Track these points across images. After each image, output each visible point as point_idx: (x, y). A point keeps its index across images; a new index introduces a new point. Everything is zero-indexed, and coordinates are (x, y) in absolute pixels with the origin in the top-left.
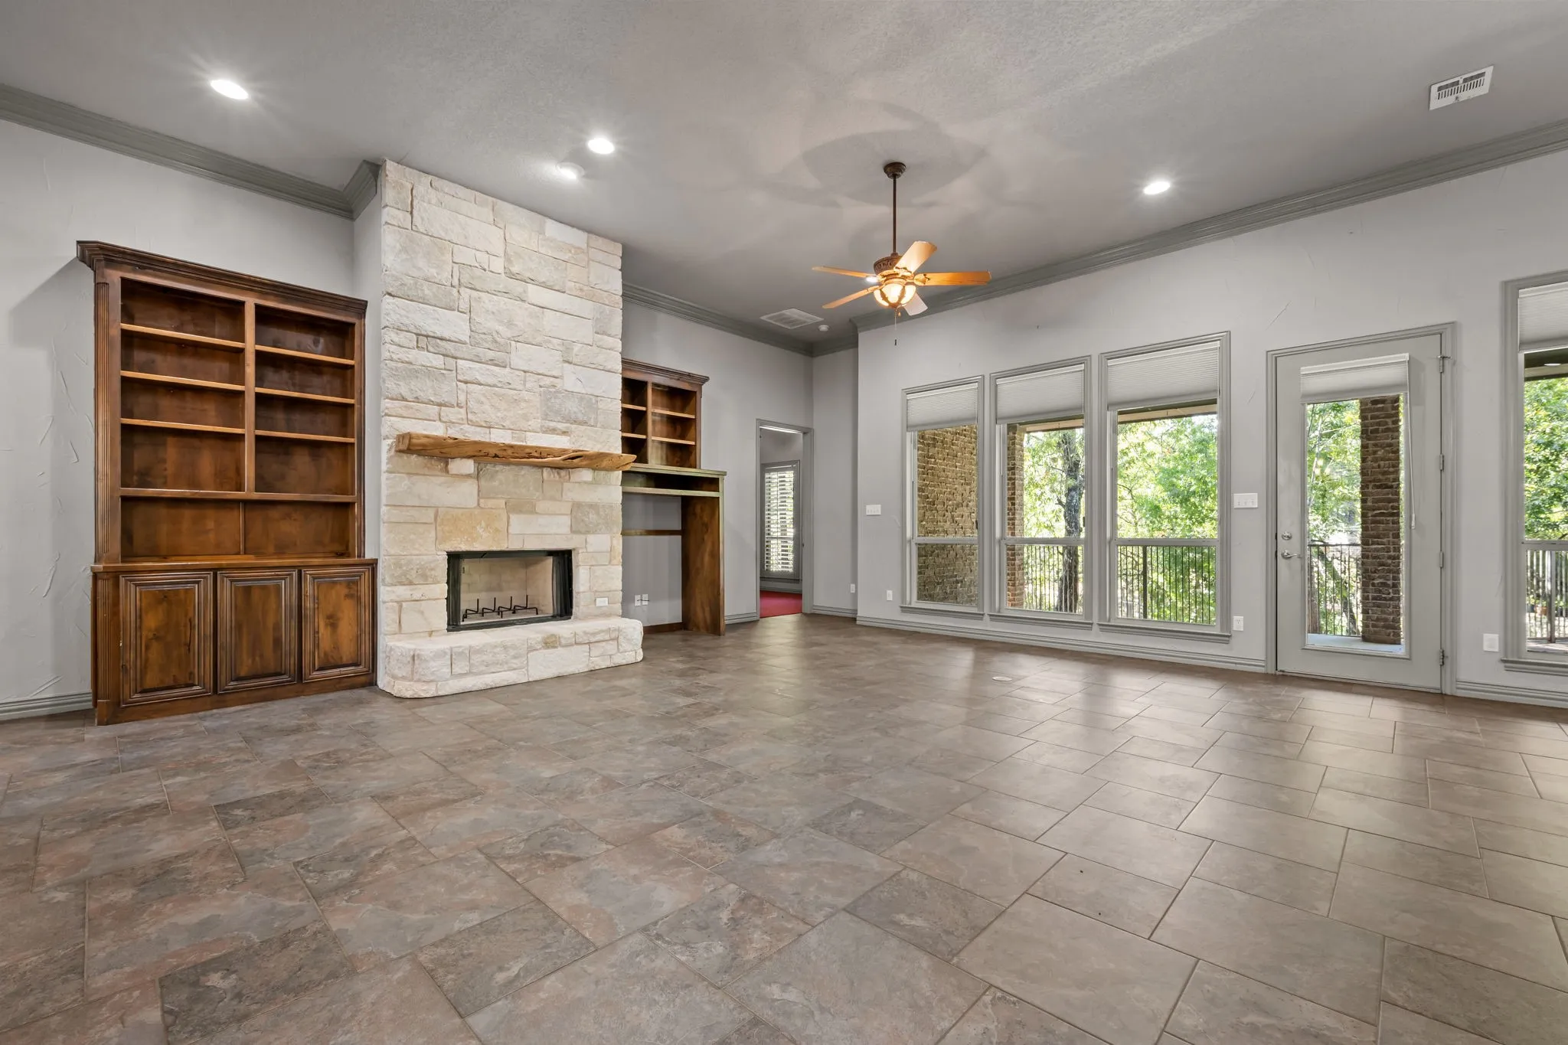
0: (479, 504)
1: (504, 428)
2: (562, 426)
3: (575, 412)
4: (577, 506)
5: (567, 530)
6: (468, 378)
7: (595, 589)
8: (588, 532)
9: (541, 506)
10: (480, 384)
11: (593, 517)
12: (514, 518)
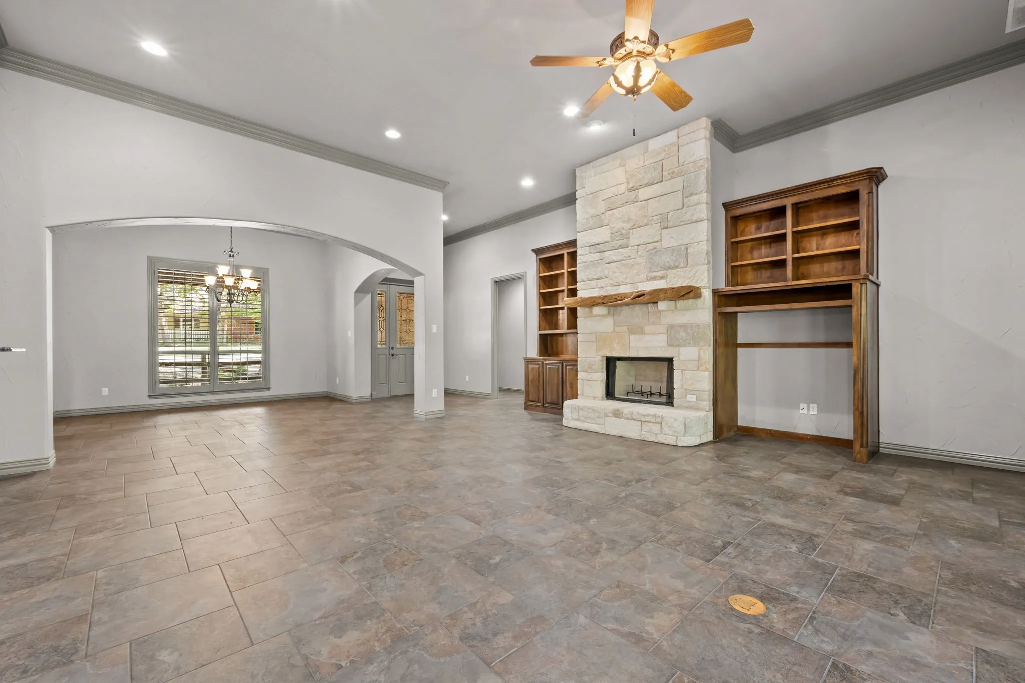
0: (614, 330)
1: (627, 284)
2: (659, 274)
3: (668, 262)
4: (671, 327)
5: (664, 344)
6: (609, 261)
7: (684, 387)
8: (679, 346)
9: (648, 329)
10: (616, 262)
11: (683, 334)
12: (632, 337)
